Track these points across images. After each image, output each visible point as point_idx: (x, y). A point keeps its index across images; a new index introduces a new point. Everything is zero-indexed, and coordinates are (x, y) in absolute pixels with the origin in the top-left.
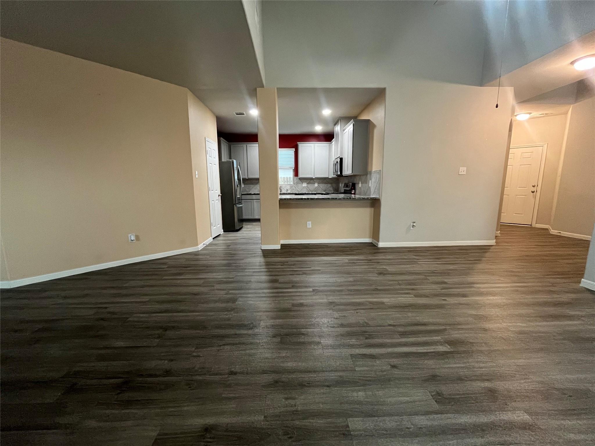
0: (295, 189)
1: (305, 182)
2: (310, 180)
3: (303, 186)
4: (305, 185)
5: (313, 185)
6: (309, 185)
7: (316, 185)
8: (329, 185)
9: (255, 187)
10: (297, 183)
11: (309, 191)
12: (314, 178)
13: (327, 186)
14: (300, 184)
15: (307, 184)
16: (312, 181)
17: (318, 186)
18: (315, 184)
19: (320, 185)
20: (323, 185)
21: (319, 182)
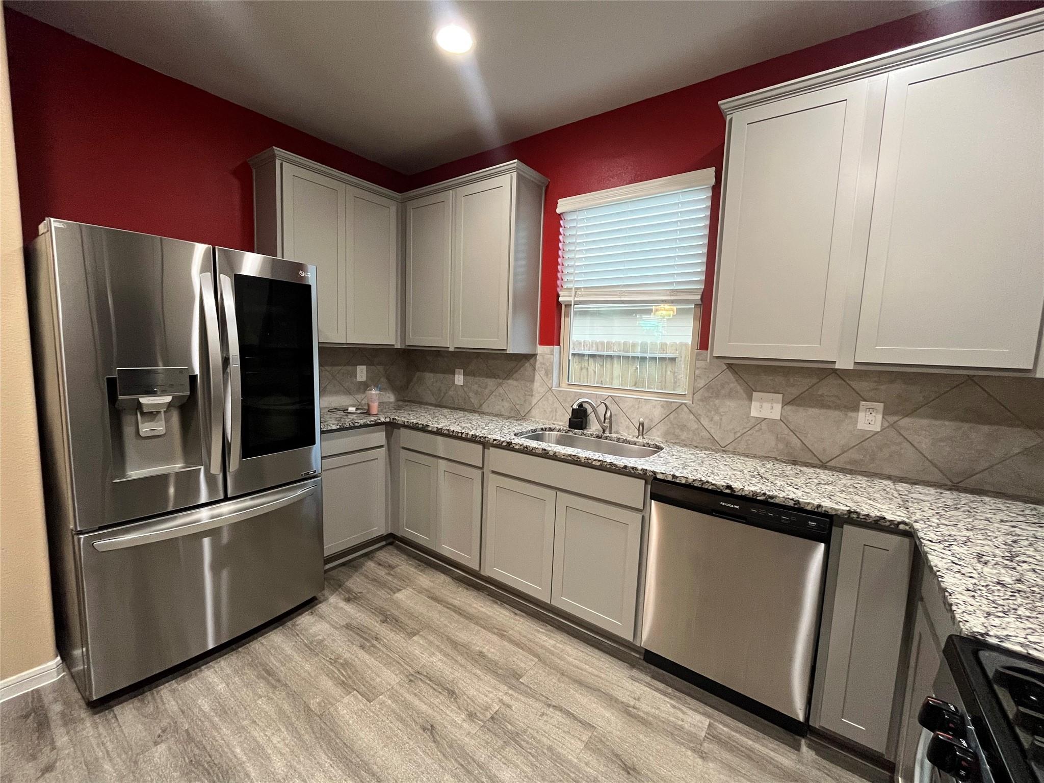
0: (695, 426)
2: (812, 381)
3: (754, 413)
6: (803, 416)
9: (501, 390)
10: (714, 390)
12: (844, 363)
14: (730, 395)
15: (785, 403)
16: (828, 389)
17: (891, 425)
18: (856, 409)
19: (905, 422)
20: (946, 428)
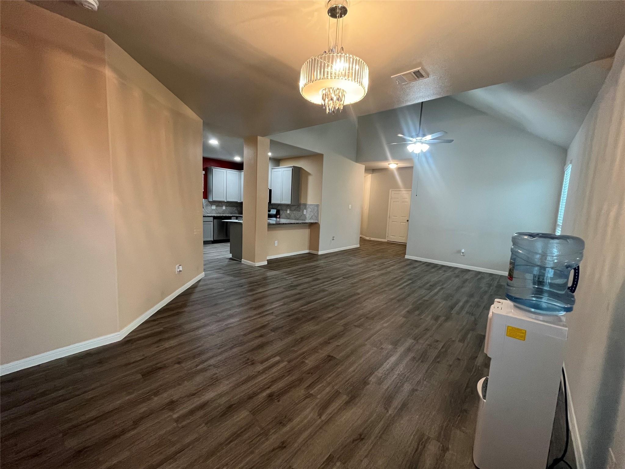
1: (215, 205)
2: (219, 203)
3: (212, 208)
4: (214, 207)
5: (221, 207)
6: (218, 209)
7: (224, 208)
8: (235, 208)
10: (207, 205)
11: (217, 214)
12: (226, 201)
13: (233, 208)
14: (209, 206)
15: (216, 206)
17: (226, 208)
18: (223, 206)
20: (230, 208)
21: (226, 205)
